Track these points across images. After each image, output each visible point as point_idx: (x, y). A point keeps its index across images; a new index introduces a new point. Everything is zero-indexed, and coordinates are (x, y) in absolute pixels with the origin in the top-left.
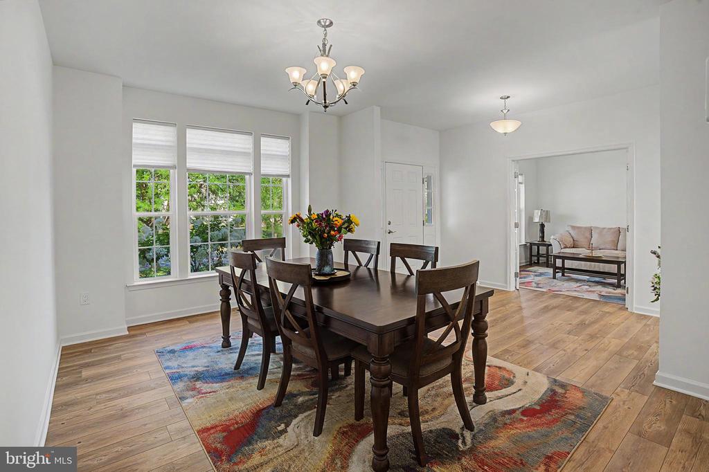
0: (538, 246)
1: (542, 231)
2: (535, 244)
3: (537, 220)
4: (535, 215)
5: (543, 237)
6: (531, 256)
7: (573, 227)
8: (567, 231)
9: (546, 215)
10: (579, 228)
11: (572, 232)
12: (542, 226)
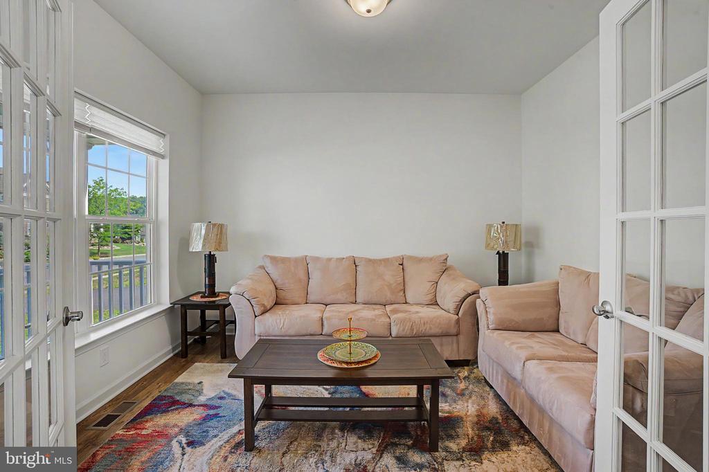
0: (203, 308)
1: (211, 274)
2: (195, 306)
3: (197, 246)
4: (194, 234)
5: (211, 285)
6: (185, 333)
7: (274, 260)
8: (263, 267)
9: (218, 233)
10: (284, 260)
11: (270, 269)
12: (211, 259)
